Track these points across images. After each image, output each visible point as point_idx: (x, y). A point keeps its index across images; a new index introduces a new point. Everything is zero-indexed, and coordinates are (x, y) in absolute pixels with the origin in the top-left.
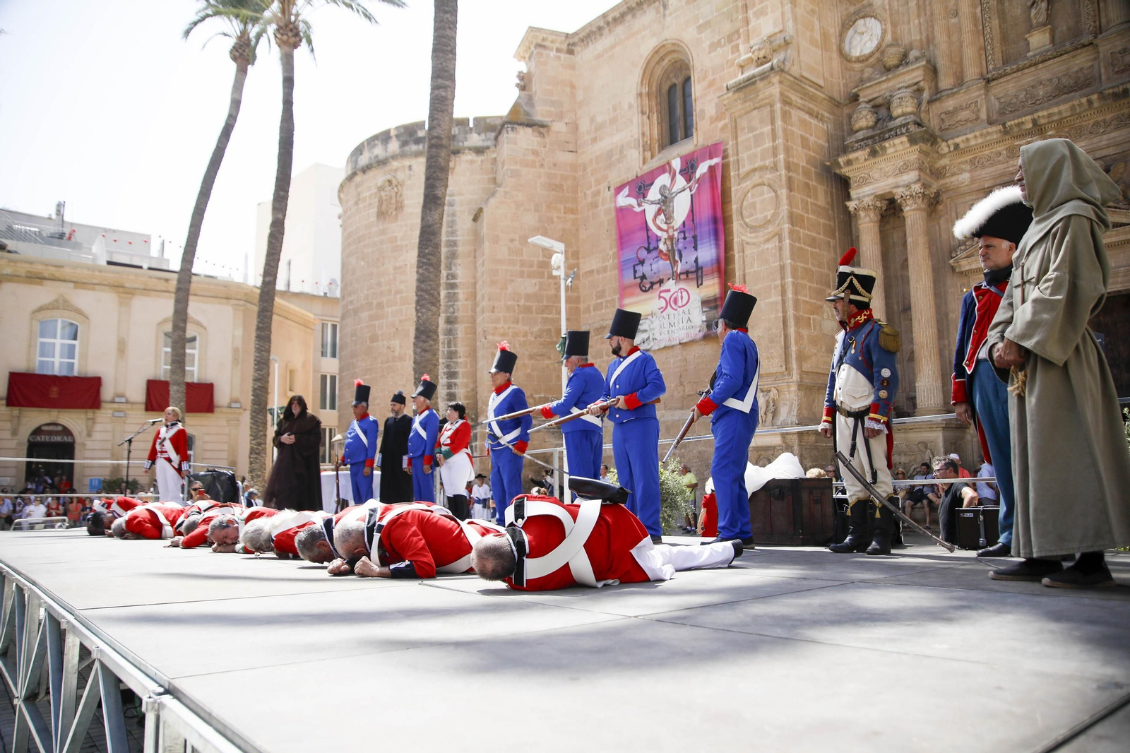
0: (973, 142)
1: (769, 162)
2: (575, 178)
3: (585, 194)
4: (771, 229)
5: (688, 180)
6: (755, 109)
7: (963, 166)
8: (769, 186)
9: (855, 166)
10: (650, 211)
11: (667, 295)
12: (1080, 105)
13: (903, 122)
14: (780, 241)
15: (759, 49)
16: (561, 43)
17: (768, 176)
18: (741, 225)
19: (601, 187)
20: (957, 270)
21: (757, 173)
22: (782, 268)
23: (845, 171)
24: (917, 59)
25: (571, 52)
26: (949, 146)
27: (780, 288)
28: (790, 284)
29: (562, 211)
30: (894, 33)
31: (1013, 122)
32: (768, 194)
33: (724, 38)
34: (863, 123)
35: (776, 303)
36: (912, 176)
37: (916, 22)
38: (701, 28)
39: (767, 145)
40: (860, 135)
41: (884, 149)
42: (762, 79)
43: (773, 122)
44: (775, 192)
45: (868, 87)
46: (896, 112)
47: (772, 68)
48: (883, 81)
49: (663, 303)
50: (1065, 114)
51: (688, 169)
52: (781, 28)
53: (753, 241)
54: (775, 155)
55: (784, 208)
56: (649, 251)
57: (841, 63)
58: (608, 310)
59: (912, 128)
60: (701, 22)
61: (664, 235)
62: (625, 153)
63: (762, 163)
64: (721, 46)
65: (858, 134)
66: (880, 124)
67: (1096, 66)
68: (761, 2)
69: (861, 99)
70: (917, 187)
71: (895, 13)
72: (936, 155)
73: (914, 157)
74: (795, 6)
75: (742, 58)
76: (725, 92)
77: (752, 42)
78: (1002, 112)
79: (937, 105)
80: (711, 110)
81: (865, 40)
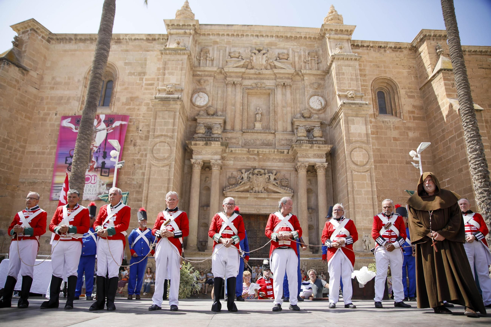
0: (237, 152)
1: (170, 134)
2: (35, 102)
3: (39, 112)
4: (166, 162)
5: (107, 126)
6: (167, 111)
7: (231, 158)
8: (168, 144)
9: (197, 147)
12: (272, 151)
13: (218, 136)
14: (170, 168)
15: (171, 88)
16: (46, 35)
17: (168, 140)
18: (151, 156)
19: (51, 112)
20: (225, 195)
21: (163, 137)
22: (169, 179)
23: (193, 147)
24: (221, 115)
25: (49, 41)
26: (229, 150)
27: (166, 188)
28: (172, 187)
29: (24, 116)
30: (212, 102)
31: (252, 149)
32: (167, 147)
33: (137, 73)
34: (201, 131)
36: (218, 157)
37: (220, 102)
38: (126, 64)
39: (170, 127)
40: (200, 135)
41: (211, 144)
42: (173, 101)
43: (174, 119)
44: (171, 147)
45: (202, 118)
46: (215, 131)
47: (178, 98)
48: (208, 118)
50: (267, 153)
51: (109, 121)
52: (179, 83)
53: (156, 164)
54: (173, 132)
55: (174, 155)
57: (190, 105)
58: (40, 174)
59: (221, 140)
60: (127, 61)
62: (70, 101)
63: (166, 134)
64: (134, 75)
65: (199, 135)
66: (206, 134)
67: (274, 141)
68: (172, 70)
69: (198, 121)
70: (220, 162)
71: (213, 96)
72: (224, 151)
73: (220, 150)
74: (185, 78)
75: (160, 88)
76: (154, 98)
77: (165, 83)
78: (245, 145)
79: (225, 134)
80: (123, 99)
81: (202, 100)
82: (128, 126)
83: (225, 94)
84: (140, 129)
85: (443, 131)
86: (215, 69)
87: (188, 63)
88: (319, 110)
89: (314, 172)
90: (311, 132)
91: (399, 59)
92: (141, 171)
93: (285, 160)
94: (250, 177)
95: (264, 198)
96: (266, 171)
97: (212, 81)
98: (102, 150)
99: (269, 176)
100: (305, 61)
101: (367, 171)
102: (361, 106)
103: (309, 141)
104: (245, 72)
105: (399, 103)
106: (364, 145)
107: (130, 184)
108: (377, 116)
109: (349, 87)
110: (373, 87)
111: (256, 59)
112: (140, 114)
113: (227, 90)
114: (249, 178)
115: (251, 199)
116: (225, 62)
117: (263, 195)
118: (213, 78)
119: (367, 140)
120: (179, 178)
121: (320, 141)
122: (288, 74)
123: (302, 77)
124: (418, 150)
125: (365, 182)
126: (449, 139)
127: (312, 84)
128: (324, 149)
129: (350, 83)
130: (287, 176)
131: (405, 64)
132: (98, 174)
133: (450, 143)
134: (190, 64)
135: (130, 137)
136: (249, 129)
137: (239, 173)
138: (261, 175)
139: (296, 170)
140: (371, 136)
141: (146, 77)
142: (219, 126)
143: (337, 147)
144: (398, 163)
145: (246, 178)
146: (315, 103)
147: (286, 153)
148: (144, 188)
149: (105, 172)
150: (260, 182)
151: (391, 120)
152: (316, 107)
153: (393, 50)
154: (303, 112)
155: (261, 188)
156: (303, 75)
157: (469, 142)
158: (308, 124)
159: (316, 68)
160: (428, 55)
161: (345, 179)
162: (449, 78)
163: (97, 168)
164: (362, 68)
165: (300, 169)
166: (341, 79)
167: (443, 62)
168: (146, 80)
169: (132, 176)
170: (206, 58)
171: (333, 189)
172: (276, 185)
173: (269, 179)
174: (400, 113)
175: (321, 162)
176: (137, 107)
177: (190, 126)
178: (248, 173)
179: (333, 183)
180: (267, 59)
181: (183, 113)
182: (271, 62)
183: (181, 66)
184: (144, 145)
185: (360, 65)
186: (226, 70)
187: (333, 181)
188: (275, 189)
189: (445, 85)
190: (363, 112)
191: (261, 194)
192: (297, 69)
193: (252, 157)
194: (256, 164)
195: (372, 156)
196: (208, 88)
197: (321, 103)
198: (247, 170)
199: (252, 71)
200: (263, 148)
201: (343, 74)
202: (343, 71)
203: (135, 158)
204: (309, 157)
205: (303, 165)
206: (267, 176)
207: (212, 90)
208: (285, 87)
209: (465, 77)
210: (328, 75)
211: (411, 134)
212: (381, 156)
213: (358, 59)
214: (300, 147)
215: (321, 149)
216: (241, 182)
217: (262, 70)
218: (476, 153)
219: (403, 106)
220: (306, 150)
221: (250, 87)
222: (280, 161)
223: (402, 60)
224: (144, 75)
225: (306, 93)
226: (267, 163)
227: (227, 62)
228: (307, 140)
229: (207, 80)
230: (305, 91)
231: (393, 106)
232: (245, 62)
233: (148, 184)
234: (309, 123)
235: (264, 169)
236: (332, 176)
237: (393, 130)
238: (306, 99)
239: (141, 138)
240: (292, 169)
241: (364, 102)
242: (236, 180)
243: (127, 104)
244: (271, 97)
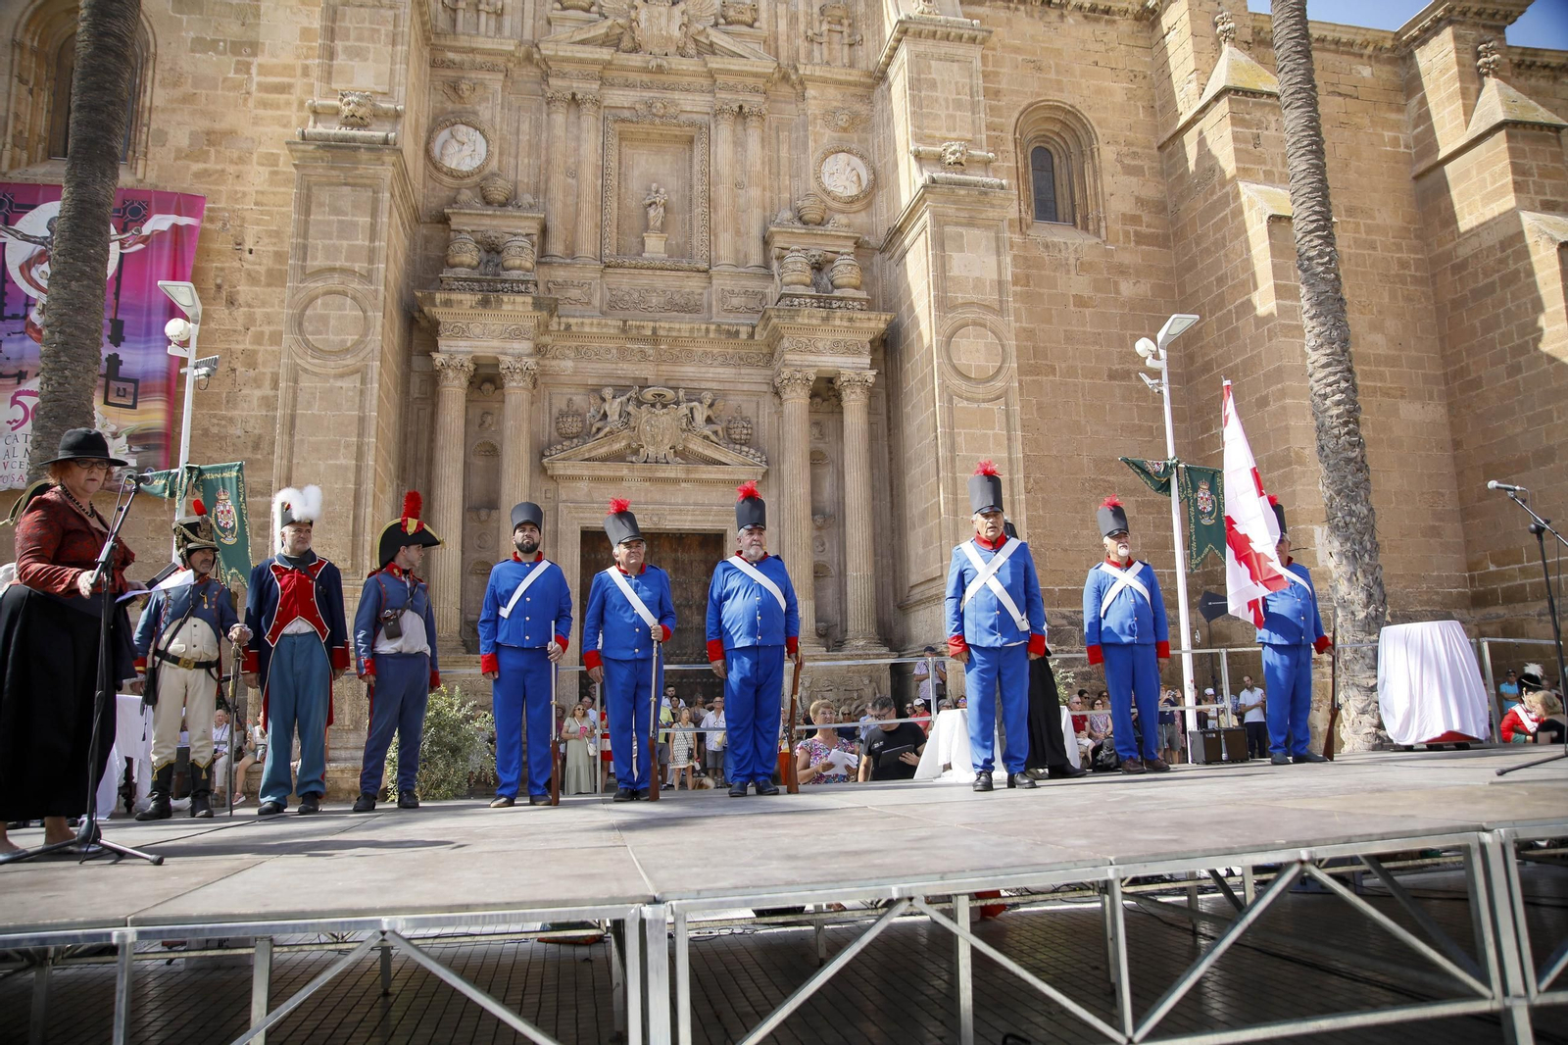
0: (587, 329)
1: (359, 266)
4: (350, 361)
5: (123, 230)
6: (346, 184)
7: (567, 352)
8: (354, 298)
9: (454, 310)
12: (699, 330)
13: (522, 277)
14: (363, 381)
15: (359, 104)
17: (355, 285)
18: (297, 341)
20: (549, 472)
21: (336, 276)
22: (362, 420)
23: (439, 313)
24: (530, 207)
26: (559, 324)
27: (354, 448)
28: (372, 446)
30: (500, 162)
31: (634, 323)
32: (352, 312)
33: (225, 41)
34: (466, 258)
35: (346, 468)
36: (525, 346)
37: (526, 161)
39: (360, 242)
40: (462, 272)
41: (500, 302)
42: (367, 149)
43: (374, 213)
44: (365, 312)
45: (466, 214)
46: (512, 260)
47: (386, 141)
48: (487, 215)
50: (683, 334)
52: (386, 88)
53: (316, 370)
54: (371, 261)
55: (376, 339)
57: (426, 167)
59: (532, 288)
63: (347, 264)
64: (216, 51)
65: (458, 270)
66: (482, 267)
67: (705, 295)
68: (360, 39)
69: (453, 227)
70: (531, 362)
71: (502, 138)
72: (544, 328)
73: (530, 324)
74: (407, 70)
75: (319, 102)
76: (298, 140)
77: (334, 86)
78: (612, 306)
79: (545, 270)
80: (180, 138)
81: (465, 153)
82: (204, 234)
83: (544, 136)
84: (247, 247)
85: (1221, 281)
86: (509, 46)
87: (417, 19)
88: (852, 200)
89: (833, 398)
90: (825, 270)
91: (1103, 49)
92: (258, 393)
93: (741, 359)
94: (629, 414)
95: (676, 481)
96: (681, 393)
97: (498, 86)
98: (107, 317)
99: (691, 410)
100: (810, 33)
101: (998, 398)
102: (986, 193)
103: (818, 299)
104: (610, 63)
105: (1096, 188)
106: (990, 318)
107: (222, 438)
108: (1028, 227)
109: (948, 130)
110: (1021, 135)
111: (649, 19)
112: (244, 194)
113: (548, 123)
114: (625, 415)
115: (631, 484)
116: (545, 22)
117: (670, 472)
118: (501, 76)
119: (1001, 302)
120: (392, 415)
121: (854, 300)
122: (756, 75)
123: (798, 87)
124: (1160, 336)
125: (991, 432)
126: (1235, 307)
127: (830, 115)
128: (865, 325)
129: (952, 117)
130: (749, 410)
131: (1120, 66)
133: (1237, 320)
134: (424, 24)
135: (212, 274)
136: (625, 254)
137: (594, 400)
138: (664, 406)
139: (777, 393)
140: (1012, 289)
141: (260, 60)
142: (525, 243)
143: (907, 322)
144: (1085, 377)
145: (616, 417)
146: (842, 177)
147: (743, 336)
148: (278, 450)
149: (123, 395)
150: (660, 428)
151: (1069, 242)
152: (841, 189)
153: (1086, 17)
154: (800, 203)
155: (665, 449)
156: (801, 83)
157: (1311, 318)
158: (818, 248)
159: (846, 60)
160: (1190, 41)
161: (931, 421)
162: (1247, 117)
164: (990, 68)
165: (788, 390)
166: (925, 103)
167: (1234, 67)
168: (263, 70)
169: (227, 409)
170: (477, 6)
171: (890, 453)
172: (713, 438)
173: (691, 418)
174: (1099, 221)
175: (855, 366)
176: (231, 169)
177: (427, 240)
178: (624, 398)
179: (889, 435)
180: (686, 19)
181: (404, 195)
182: (700, 33)
183: (391, 28)
184: (264, 304)
185: (984, 58)
186: (547, 50)
187: (889, 430)
188: (710, 453)
189: (1236, 138)
190: (991, 213)
191: (664, 466)
192: (783, 61)
193: (635, 347)
194: (647, 371)
195: (1014, 353)
196: (485, 112)
197: (859, 176)
198: (620, 390)
199: (636, 60)
200: (670, 320)
201: (933, 85)
202: (933, 76)
203: (234, 346)
204: (818, 352)
205: (798, 375)
206: (684, 409)
207: (498, 119)
208: (745, 118)
209: (1312, 120)
210: (884, 87)
211: (1127, 288)
212: (1037, 352)
213: (979, 38)
214: (792, 318)
215: (858, 325)
216: (599, 430)
217: (670, 58)
218: (1328, 351)
219: (1107, 197)
220: (812, 328)
221: (626, 114)
222: (726, 361)
223: (1112, 49)
224: (254, 54)
225: (811, 144)
226: (683, 369)
227: (549, 23)
228: (811, 297)
229: (483, 84)
230: (806, 137)
231: (1077, 196)
232: (611, 28)
233: (291, 436)
234: (820, 241)
235: (675, 389)
236: (889, 411)
237: (1073, 272)
238: (811, 162)
239: (252, 279)
240: (765, 388)
241: (996, 181)
242: (583, 421)
243: (194, 154)
244: (699, 150)
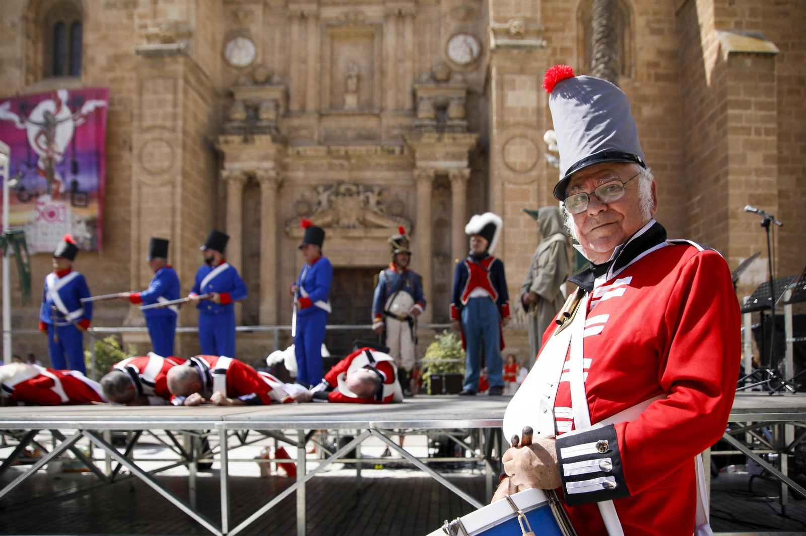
0: (309, 153)
1: (169, 123)
4: (166, 176)
6: (159, 76)
7: (300, 167)
8: (167, 142)
9: (230, 146)
10: (32, 131)
11: (42, 208)
12: (371, 150)
13: (267, 125)
14: (173, 188)
17: (167, 134)
18: (139, 167)
20: (288, 235)
21: (157, 130)
22: (173, 209)
23: (223, 148)
24: (278, 84)
26: (293, 151)
30: (263, 57)
31: (334, 148)
32: (165, 149)
34: (238, 116)
36: (269, 164)
37: (278, 56)
39: (168, 110)
40: (236, 124)
41: (253, 140)
43: (175, 92)
45: (242, 90)
46: (263, 116)
47: (179, 50)
48: (253, 90)
49: (37, 214)
50: (363, 153)
52: (184, 18)
53: (149, 182)
55: (179, 164)
56: (29, 166)
57: (222, 64)
59: (274, 131)
61: (42, 154)
63: (162, 123)
64: (116, 8)
66: (246, 120)
67: (378, 129)
69: (236, 98)
70: (274, 173)
71: (264, 43)
72: (282, 153)
73: (272, 151)
74: (198, 7)
75: (149, 30)
77: (158, 20)
78: (325, 139)
79: (285, 120)
80: (102, 60)
81: (243, 55)
83: (287, 40)
88: (467, 65)
90: (444, 109)
93: (398, 166)
94: (332, 201)
95: (359, 239)
96: (361, 188)
97: (260, 13)
98: (69, 160)
99: (367, 198)
101: (533, 182)
102: (531, 52)
103: (437, 127)
106: (530, 131)
109: (515, 12)
113: (290, 31)
114: (330, 202)
115: (336, 240)
117: (356, 233)
118: (262, 6)
119: (538, 121)
121: (459, 126)
125: (527, 203)
127: (454, 10)
128: (464, 141)
130: (403, 196)
132: (67, 205)
135: (121, 134)
136: (333, 108)
137: (315, 194)
138: (351, 196)
139: (414, 184)
141: (139, 10)
145: (325, 203)
146: (460, 51)
147: (397, 152)
149: (80, 200)
150: (349, 208)
152: (460, 59)
154: (434, 69)
155: (353, 221)
158: (441, 94)
163: (66, 192)
165: (419, 182)
172: (380, 213)
173: (367, 201)
174: (631, 67)
175: (458, 167)
178: (329, 192)
188: (378, 222)
190: (535, 64)
191: (352, 230)
193: (337, 162)
194: (344, 175)
196: (254, 29)
197: (471, 49)
198: (327, 187)
200: (355, 145)
204: (437, 160)
205: (424, 174)
206: (362, 197)
207: (261, 32)
208: (403, 18)
214: (420, 139)
215: (459, 141)
216: (316, 210)
219: (637, 51)
221: (334, 22)
222: (389, 168)
225: (443, 30)
226: (364, 174)
228: (433, 126)
230: (440, 26)
233: (139, 218)
234: (444, 91)
235: (357, 185)
238: (443, 42)
241: (539, 42)
242: (309, 206)
243: (110, 68)
244: (377, 39)
